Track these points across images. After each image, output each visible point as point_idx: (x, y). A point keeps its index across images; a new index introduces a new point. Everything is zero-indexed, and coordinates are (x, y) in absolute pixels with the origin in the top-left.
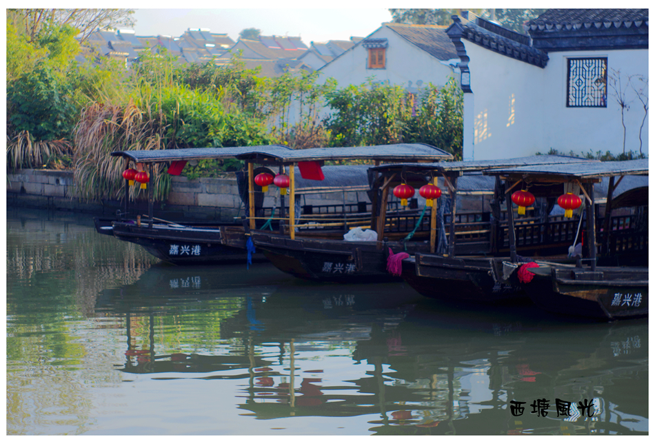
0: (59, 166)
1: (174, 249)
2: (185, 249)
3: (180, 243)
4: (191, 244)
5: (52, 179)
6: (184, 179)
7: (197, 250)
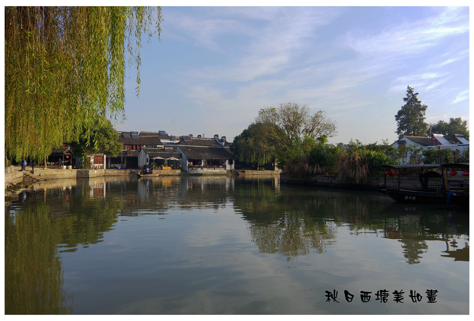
0: (327, 174)
1: (406, 198)
2: (410, 198)
3: (409, 196)
4: (413, 196)
5: (326, 178)
6: (374, 178)
7: (414, 198)
